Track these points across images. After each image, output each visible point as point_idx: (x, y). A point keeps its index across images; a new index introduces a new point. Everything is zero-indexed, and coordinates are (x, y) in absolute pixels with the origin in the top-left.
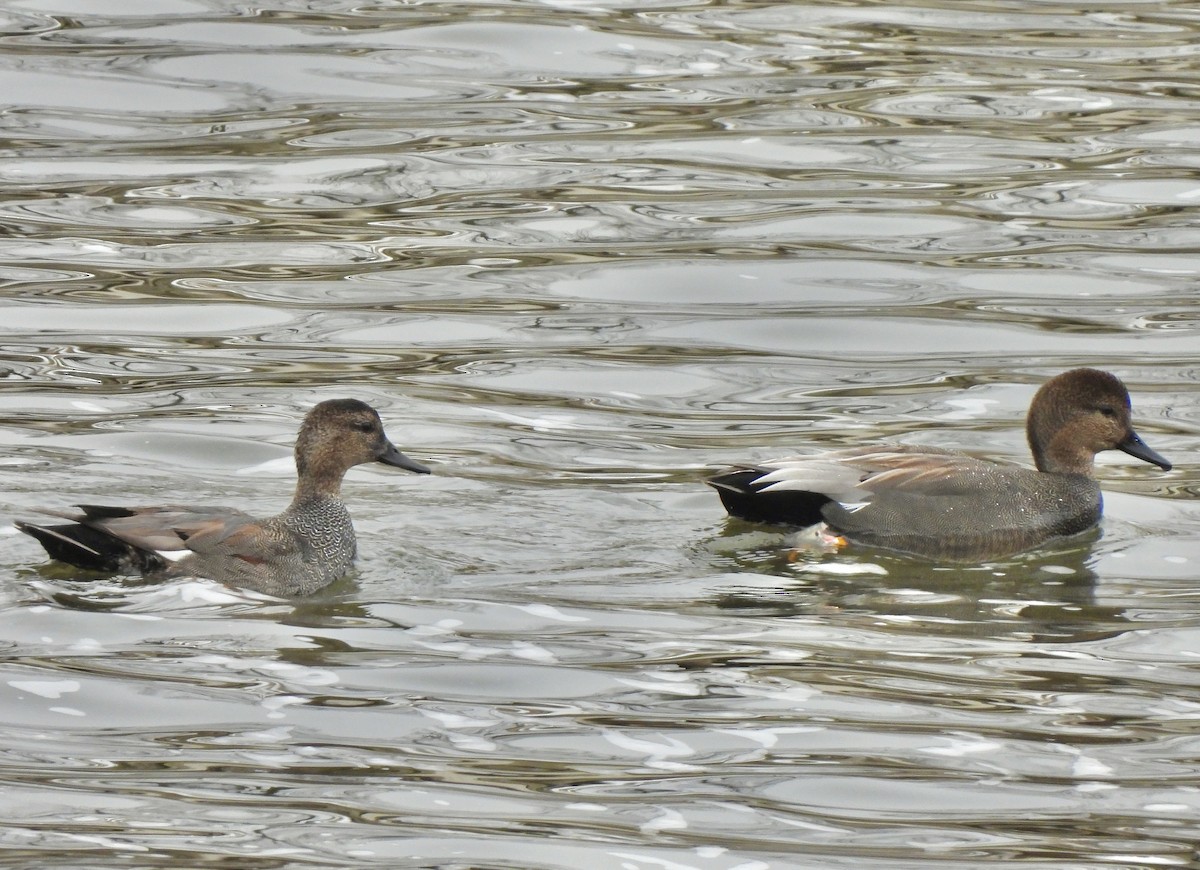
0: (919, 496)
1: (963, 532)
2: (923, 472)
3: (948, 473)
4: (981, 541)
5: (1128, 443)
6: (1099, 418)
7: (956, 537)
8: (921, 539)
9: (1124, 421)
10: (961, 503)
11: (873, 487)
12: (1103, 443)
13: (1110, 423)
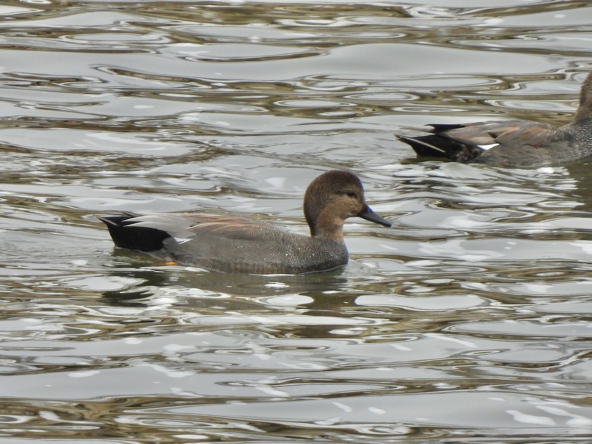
0: (223, 239)
1: (245, 261)
2: (229, 225)
3: (245, 227)
4: (256, 268)
5: (364, 213)
6: (346, 198)
7: (241, 264)
8: (219, 261)
9: (361, 199)
10: (247, 244)
11: (196, 230)
12: (349, 213)
13: (353, 201)
